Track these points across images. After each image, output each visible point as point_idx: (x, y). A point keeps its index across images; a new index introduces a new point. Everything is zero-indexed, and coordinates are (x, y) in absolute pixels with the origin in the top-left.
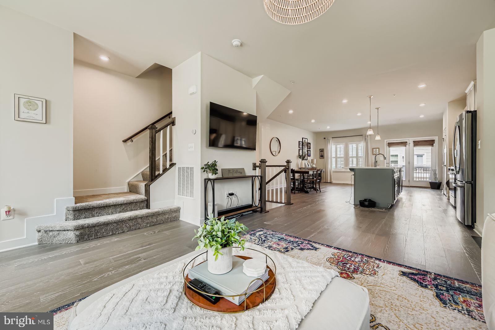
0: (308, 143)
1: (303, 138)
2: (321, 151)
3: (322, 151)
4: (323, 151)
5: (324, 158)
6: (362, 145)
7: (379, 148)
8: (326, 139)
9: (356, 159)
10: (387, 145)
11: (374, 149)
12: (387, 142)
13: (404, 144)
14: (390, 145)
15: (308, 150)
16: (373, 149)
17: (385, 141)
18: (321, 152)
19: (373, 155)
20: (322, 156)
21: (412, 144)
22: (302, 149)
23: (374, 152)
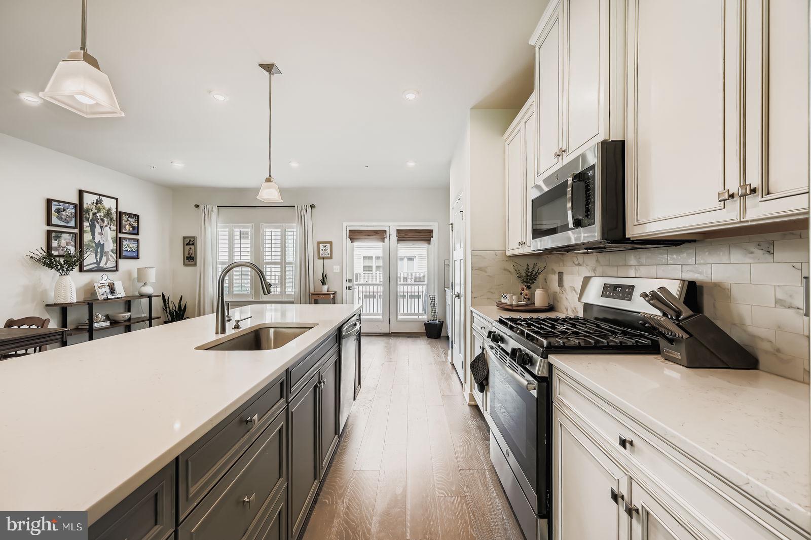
0: (120, 214)
1: (81, 193)
2: (187, 245)
3: (190, 243)
4: (193, 244)
5: (195, 265)
6: (294, 232)
7: (331, 243)
8: (202, 207)
9: (282, 268)
10: (348, 237)
11: (321, 246)
12: (349, 228)
13: (380, 234)
14: (354, 235)
15: (120, 235)
16: (319, 243)
17: (345, 224)
18: (188, 247)
19: (320, 258)
20: (190, 259)
21: (394, 237)
22: (76, 231)
23: (321, 252)
